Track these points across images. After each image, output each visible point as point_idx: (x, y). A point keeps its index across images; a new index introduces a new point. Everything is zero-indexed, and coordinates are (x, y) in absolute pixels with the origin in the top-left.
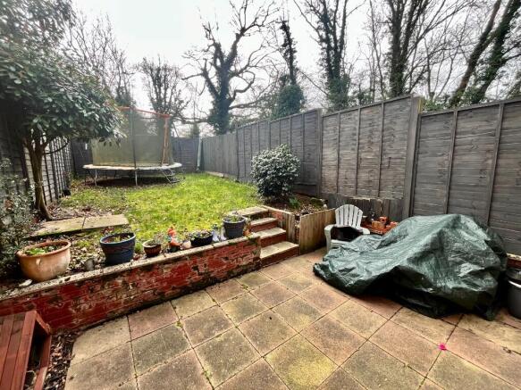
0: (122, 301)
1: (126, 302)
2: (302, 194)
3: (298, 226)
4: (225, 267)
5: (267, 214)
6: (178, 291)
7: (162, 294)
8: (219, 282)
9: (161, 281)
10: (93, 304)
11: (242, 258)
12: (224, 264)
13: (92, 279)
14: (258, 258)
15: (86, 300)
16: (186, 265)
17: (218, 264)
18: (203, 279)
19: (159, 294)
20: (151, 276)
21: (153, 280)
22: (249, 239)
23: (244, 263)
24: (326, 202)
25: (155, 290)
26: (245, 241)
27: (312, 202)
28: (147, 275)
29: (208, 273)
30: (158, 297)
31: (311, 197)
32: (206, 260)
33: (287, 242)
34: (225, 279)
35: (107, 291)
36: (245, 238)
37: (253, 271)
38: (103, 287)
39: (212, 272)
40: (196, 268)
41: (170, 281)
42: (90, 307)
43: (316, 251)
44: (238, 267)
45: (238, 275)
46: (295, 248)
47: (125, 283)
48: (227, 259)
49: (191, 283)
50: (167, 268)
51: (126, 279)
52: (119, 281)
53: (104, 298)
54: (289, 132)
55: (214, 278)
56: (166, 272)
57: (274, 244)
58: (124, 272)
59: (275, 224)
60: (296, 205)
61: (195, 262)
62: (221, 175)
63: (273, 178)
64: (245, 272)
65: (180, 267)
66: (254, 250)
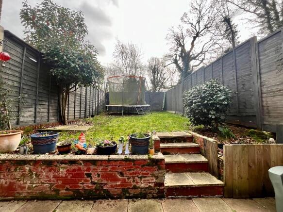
0: (27, 186)
1: (29, 188)
2: (238, 126)
3: (222, 158)
4: (119, 183)
5: (191, 139)
6: (71, 193)
7: (57, 191)
8: (112, 198)
9: (57, 178)
10: (8, 181)
11: (141, 178)
12: (118, 180)
13: (10, 160)
14: (162, 184)
15: (4, 176)
16: (80, 169)
17: (111, 177)
18: (96, 190)
19: (54, 190)
20: (50, 171)
21: (51, 175)
22: (149, 159)
23: (143, 185)
24: (274, 135)
25: (52, 185)
26: (145, 160)
27: (251, 135)
28: (47, 170)
29: (101, 185)
30: (53, 193)
31: (249, 128)
32: (100, 170)
33: (208, 174)
34: (119, 197)
35: (18, 174)
36: (145, 157)
37: (154, 198)
38: (16, 170)
39: (106, 184)
40: (89, 175)
41: (65, 180)
42: (6, 183)
43: (257, 200)
44: (135, 187)
45: (135, 197)
46: (217, 186)
47: (30, 171)
48: (122, 174)
49: (84, 189)
50: (64, 168)
51: (32, 167)
52: (27, 168)
53: (15, 178)
54: (221, 70)
55: (107, 191)
56: (62, 171)
57: (191, 171)
58: (31, 161)
59: (197, 150)
60: (228, 134)
61: (89, 169)
62: (174, 112)
63: (198, 106)
64: (143, 196)
65: (74, 170)
66: (156, 173)
